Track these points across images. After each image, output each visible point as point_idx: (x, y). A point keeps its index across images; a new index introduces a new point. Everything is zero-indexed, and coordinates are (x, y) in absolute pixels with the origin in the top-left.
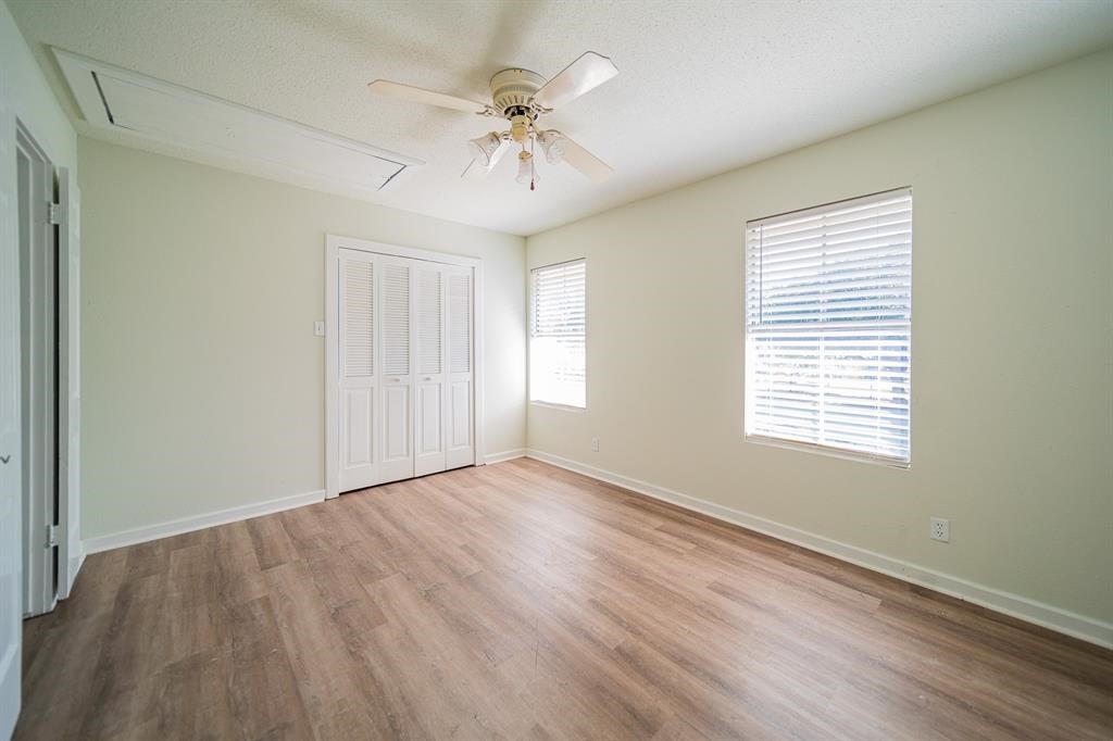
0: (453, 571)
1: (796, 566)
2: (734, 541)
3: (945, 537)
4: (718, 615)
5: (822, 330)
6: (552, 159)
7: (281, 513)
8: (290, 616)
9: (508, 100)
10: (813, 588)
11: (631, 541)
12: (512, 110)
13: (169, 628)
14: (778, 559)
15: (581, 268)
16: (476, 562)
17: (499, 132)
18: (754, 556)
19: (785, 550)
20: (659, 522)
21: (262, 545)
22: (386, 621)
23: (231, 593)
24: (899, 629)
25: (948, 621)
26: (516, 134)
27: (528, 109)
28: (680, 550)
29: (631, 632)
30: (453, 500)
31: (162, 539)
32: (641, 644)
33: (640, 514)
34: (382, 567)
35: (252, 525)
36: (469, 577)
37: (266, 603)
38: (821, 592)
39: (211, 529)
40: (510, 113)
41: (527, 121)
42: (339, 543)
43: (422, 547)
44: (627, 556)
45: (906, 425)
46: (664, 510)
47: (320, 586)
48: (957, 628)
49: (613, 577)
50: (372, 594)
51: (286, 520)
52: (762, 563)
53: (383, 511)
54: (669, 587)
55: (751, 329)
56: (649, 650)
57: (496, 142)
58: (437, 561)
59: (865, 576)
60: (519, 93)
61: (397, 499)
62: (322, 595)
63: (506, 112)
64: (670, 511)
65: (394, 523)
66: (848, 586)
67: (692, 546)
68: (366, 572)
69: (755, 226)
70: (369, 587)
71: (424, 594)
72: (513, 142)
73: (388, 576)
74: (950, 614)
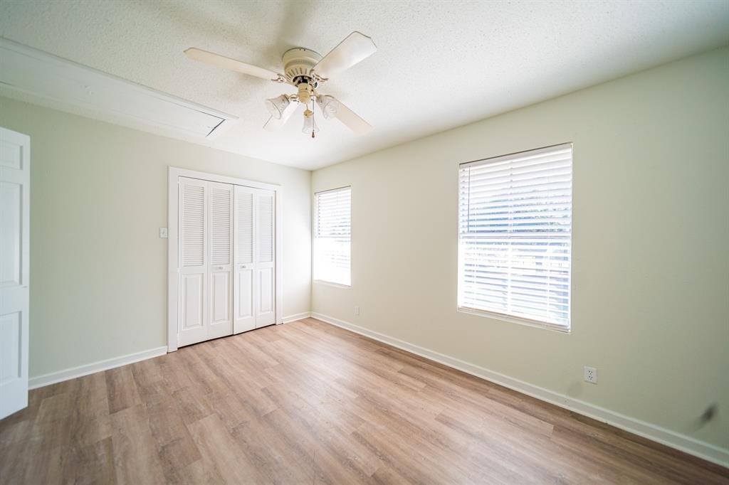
0: (255, 410)
1: (494, 399)
2: (451, 380)
3: (594, 380)
4: (444, 442)
5: (510, 238)
6: (328, 115)
7: (133, 365)
8: (125, 455)
9: (295, 71)
10: (507, 417)
11: (381, 382)
12: (298, 79)
13: (25, 471)
14: (482, 395)
15: (348, 192)
16: (271, 402)
17: (289, 95)
18: (466, 392)
19: (486, 387)
20: (399, 366)
21: (114, 392)
22: (200, 457)
23: (82, 436)
24: (569, 450)
25: (600, 442)
26: (302, 97)
27: (310, 78)
28: (415, 389)
29: (383, 459)
30: (259, 351)
31: (38, 389)
32: (391, 471)
33: (387, 360)
34: (202, 408)
35: (109, 376)
36: (266, 416)
37: (109, 443)
38: (512, 420)
39: (78, 379)
40: (297, 81)
41: (310, 88)
42: (172, 389)
43: (234, 390)
44: (379, 394)
45: (567, 303)
46: (403, 357)
47: (153, 426)
48: (606, 447)
49: (370, 412)
50: (192, 432)
51: (135, 370)
52: (471, 397)
53: (208, 362)
54: (409, 419)
55: (461, 236)
56: (397, 476)
57: (286, 102)
58: (244, 402)
59: (540, 405)
60: (304, 66)
61: (219, 353)
62: (153, 435)
63: (294, 81)
64: (407, 357)
65: (215, 371)
66: (530, 414)
67: (423, 385)
68: (190, 414)
69: (465, 167)
70: (190, 427)
71: (232, 432)
72: (300, 103)
73: (206, 416)
74: (600, 435)
